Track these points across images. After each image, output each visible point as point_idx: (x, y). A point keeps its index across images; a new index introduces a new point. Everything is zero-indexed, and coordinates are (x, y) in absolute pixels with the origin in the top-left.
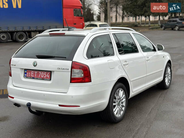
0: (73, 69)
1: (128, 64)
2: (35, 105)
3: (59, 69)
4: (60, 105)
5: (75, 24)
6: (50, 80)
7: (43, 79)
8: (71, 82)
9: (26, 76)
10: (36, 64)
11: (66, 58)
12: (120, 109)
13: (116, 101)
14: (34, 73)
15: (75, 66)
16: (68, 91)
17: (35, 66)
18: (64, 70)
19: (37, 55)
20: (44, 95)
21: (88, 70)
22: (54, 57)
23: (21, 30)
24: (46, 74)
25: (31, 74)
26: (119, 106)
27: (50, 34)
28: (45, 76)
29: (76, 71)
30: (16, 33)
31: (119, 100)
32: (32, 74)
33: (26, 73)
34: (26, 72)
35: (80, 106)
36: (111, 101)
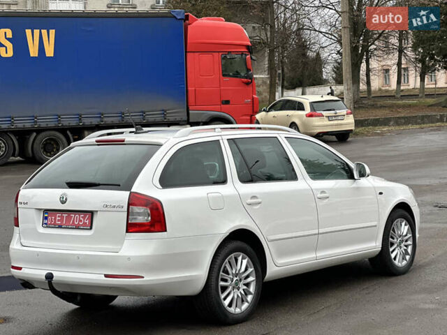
0: (131, 206)
1: (260, 203)
2: (61, 279)
3: (107, 206)
4: (106, 276)
5: (227, 102)
6: (91, 228)
7: (77, 228)
8: (127, 231)
9: (46, 224)
10: (64, 199)
11: (119, 185)
12: (238, 296)
13: (229, 279)
14: (62, 217)
15: (135, 200)
16: (120, 249)
17: (63, 202)
18: (115, 209)
19: (68, 181)
20: (78, 256)
21: (161, 209)
22: (99, 185)
23: (52, 125)
24: (84, 218)
25: (55, 219)
26: (238, 290)
27: (97, 141)
28: (81, 221)
29: (136, 209)
30: (35, 134)
31: (238, 278)
32: (58, 218)
33: (46, 218)
34: (46, 215)
35: (143, 277)
36: (214, 274)
